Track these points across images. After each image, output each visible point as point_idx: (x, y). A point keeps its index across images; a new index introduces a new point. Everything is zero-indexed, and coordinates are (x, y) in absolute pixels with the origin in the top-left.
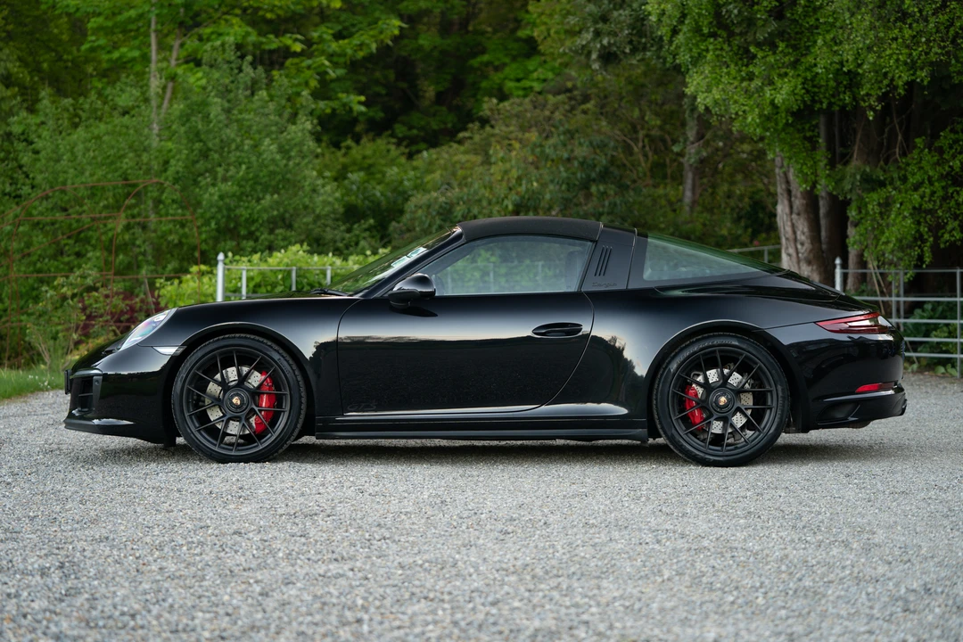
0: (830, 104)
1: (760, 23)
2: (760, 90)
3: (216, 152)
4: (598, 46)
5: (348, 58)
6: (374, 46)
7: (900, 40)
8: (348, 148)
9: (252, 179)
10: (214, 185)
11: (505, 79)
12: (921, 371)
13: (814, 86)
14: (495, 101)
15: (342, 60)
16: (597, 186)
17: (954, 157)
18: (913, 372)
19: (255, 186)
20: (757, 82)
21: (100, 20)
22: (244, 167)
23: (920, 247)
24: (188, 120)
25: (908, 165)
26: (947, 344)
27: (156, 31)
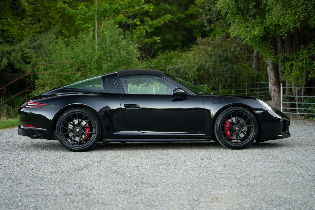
0: (274, 35)
1: (251, 10)
2: (250, 31)
3: (108, 54)
4: (206, 18)
5: (155, 26)
6: (162, 23)
7: (290, 14)
8: (167, 53)
9: (118, 61)
10: (107, 63)
11: (216, 33)
12: (305, 119)
13: (268, 29)
14: (201, 38)
15: (153, 27)
16: (224, 62)
17: (313, 51)
18: (303, 119)
19: (119, 63)
20: (250, 28)
21: (81, 16)
22: (116, 58)
23: (302, 79)
24: (101, 44)
25: (299, 54)
26: (313, 110)
27: (97, 19)
